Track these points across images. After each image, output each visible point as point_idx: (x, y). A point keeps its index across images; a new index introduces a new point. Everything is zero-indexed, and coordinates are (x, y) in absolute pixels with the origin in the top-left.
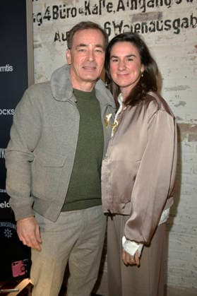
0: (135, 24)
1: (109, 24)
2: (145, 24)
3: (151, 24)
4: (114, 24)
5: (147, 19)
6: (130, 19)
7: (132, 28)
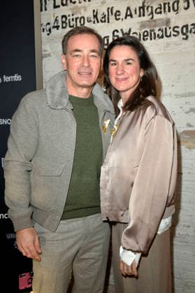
0: (143, 31)
1: (117, 31)
2: (153, 30)
3: (159, 30)
4: (123, 32)
5: (155, 26)
6: (138, 26)
7: (140, 35)
